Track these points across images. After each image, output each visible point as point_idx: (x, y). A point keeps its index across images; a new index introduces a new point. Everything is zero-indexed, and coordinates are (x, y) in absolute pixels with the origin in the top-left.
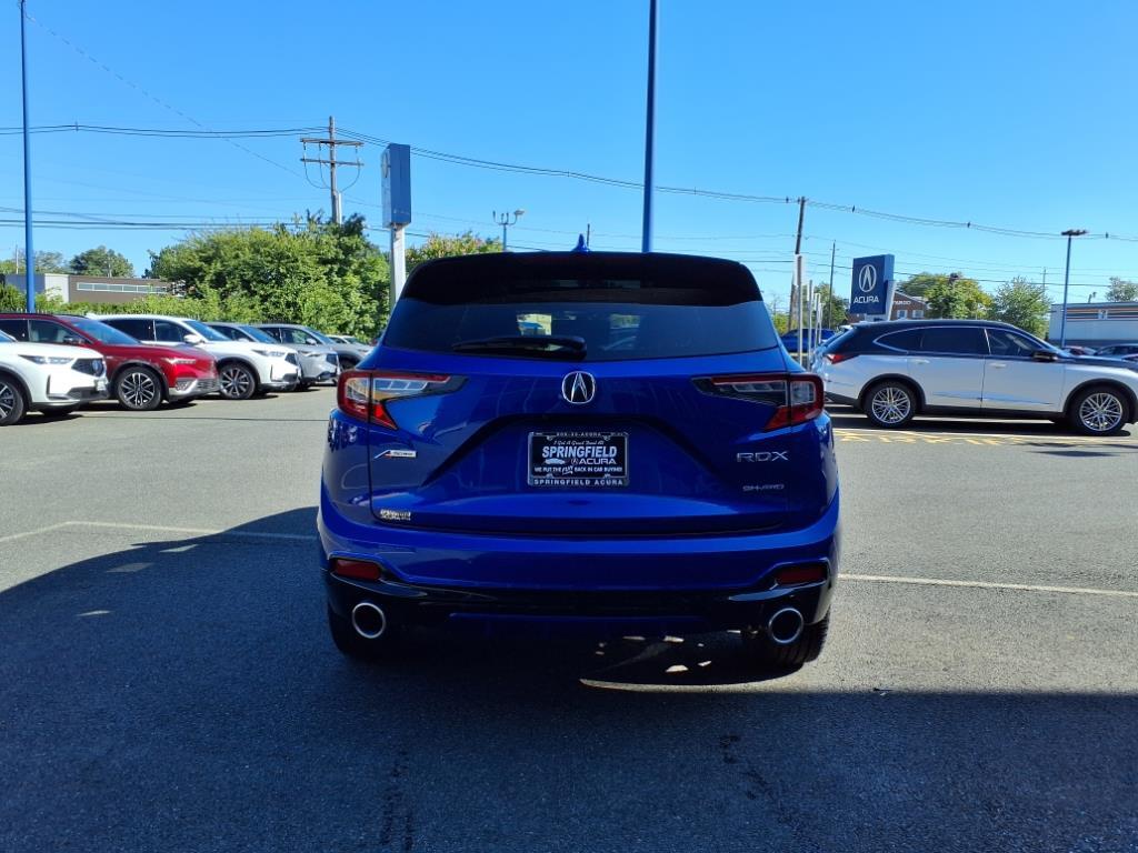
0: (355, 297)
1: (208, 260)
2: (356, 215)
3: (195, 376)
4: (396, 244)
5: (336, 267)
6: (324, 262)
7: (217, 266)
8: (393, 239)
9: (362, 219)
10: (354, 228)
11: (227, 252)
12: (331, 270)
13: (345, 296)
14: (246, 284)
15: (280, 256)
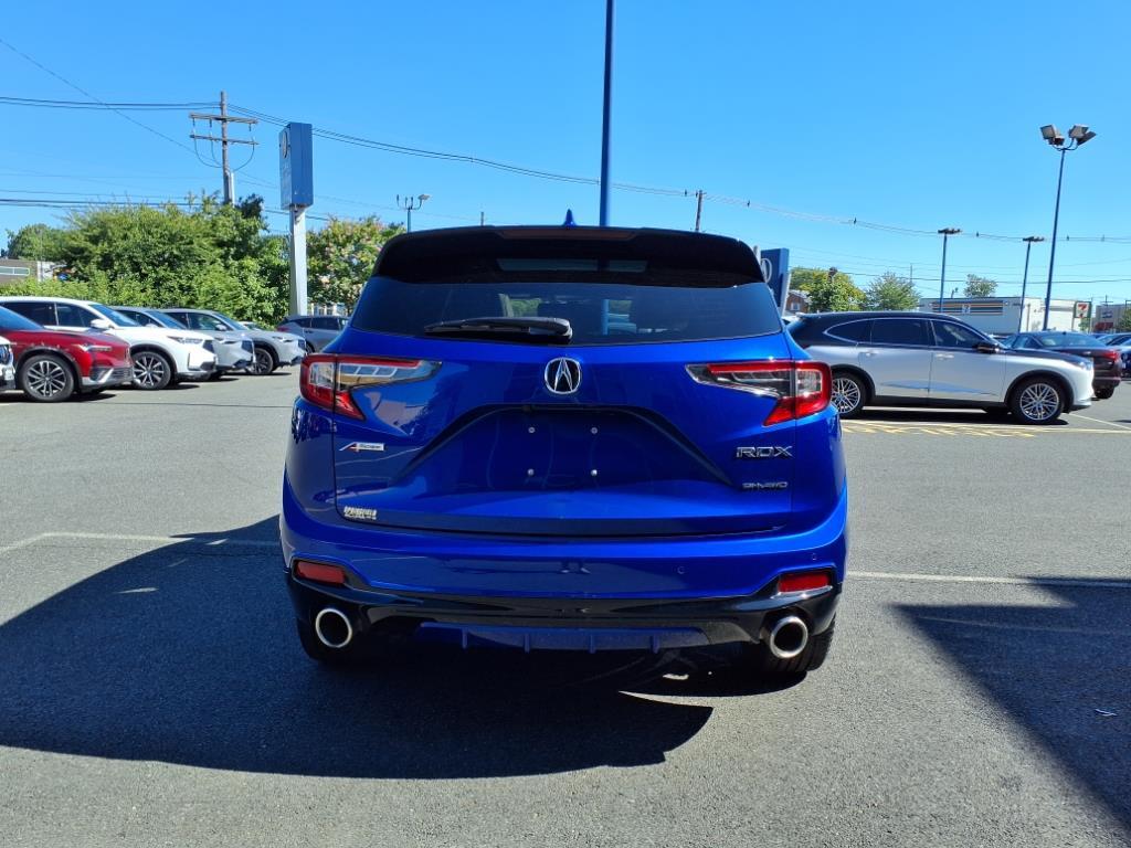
0: (253, 281)
1: (95, 240)
2: (254, 196)
3: (111, 364)
4: (297, 228)
5: (232, 250)
6: (220, 244)
7: (103, 247)
8: (294, 220)
9: (261, 200)
10: (251, 209)
11: (115, 231)
12: (227, 253)
13: (243, 280)
14: (136, 267)
15: (172, 239)
